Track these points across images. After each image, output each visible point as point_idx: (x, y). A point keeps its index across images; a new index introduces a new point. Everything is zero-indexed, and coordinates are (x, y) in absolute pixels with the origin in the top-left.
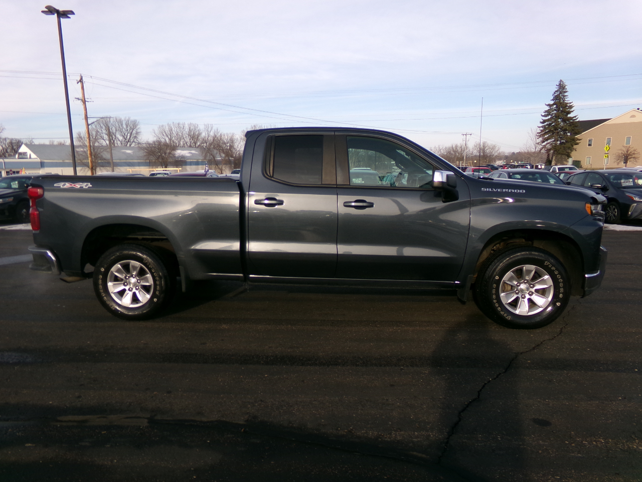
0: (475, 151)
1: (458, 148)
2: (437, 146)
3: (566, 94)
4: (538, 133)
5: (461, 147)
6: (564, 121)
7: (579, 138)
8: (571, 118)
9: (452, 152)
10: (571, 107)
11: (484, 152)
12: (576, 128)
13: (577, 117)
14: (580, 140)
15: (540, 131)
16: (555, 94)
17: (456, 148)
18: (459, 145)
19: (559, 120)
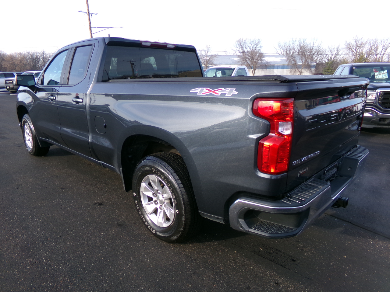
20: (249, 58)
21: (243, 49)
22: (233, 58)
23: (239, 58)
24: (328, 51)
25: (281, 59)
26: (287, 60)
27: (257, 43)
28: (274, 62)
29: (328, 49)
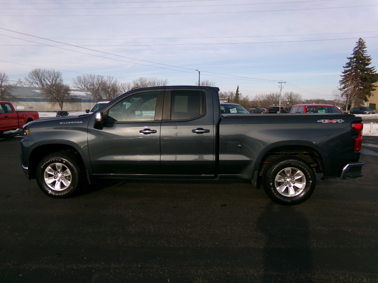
0: (285, 98)
1: (274, 96)
2: (261, 94)
3: (364, 50)
4: (340, 81)
5: (276, 95)
6: (363, 70)
7: (375, 85)
8: (369, 69)
9: (270, 98)
10: (369, 60)
11: (291, 99)
12: (373, 77)
13: (374, 68)
14: (376, 87)
15: (342, 80)
16: (355, 49)
17: (273, 96)
18: (275, 93)
19: (359, 71)
20: (55, 91)
21: (41, 81)
22: (34, 90)
23: (43, 91)
24: (122, 89)
25: (86, 94)
26: (93, 95)
27: (56, 76)
28: (80, 96)
29: (121, 87)
